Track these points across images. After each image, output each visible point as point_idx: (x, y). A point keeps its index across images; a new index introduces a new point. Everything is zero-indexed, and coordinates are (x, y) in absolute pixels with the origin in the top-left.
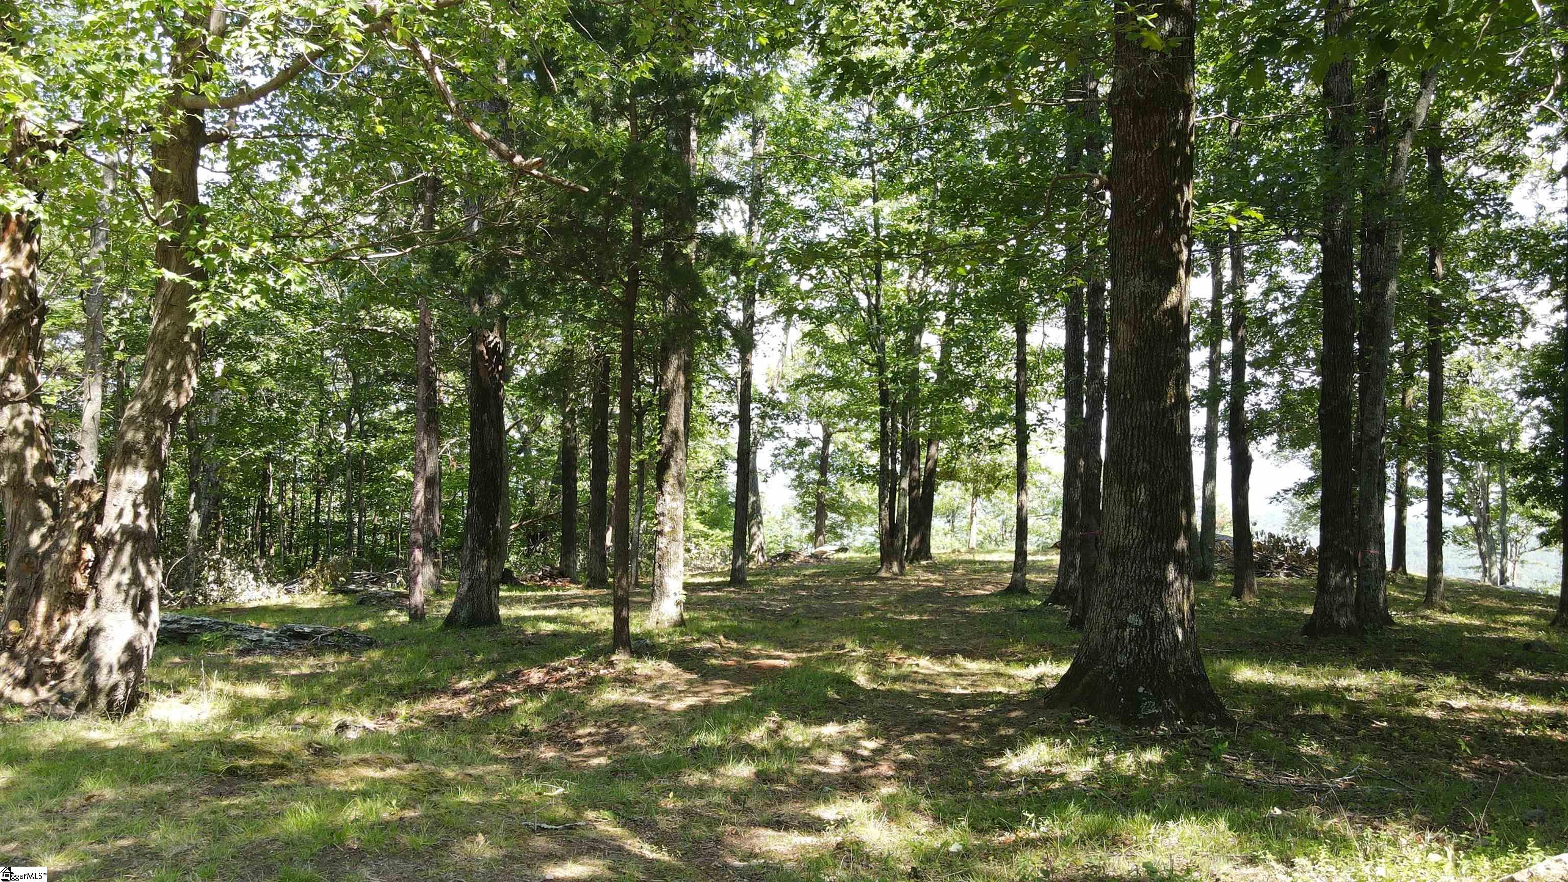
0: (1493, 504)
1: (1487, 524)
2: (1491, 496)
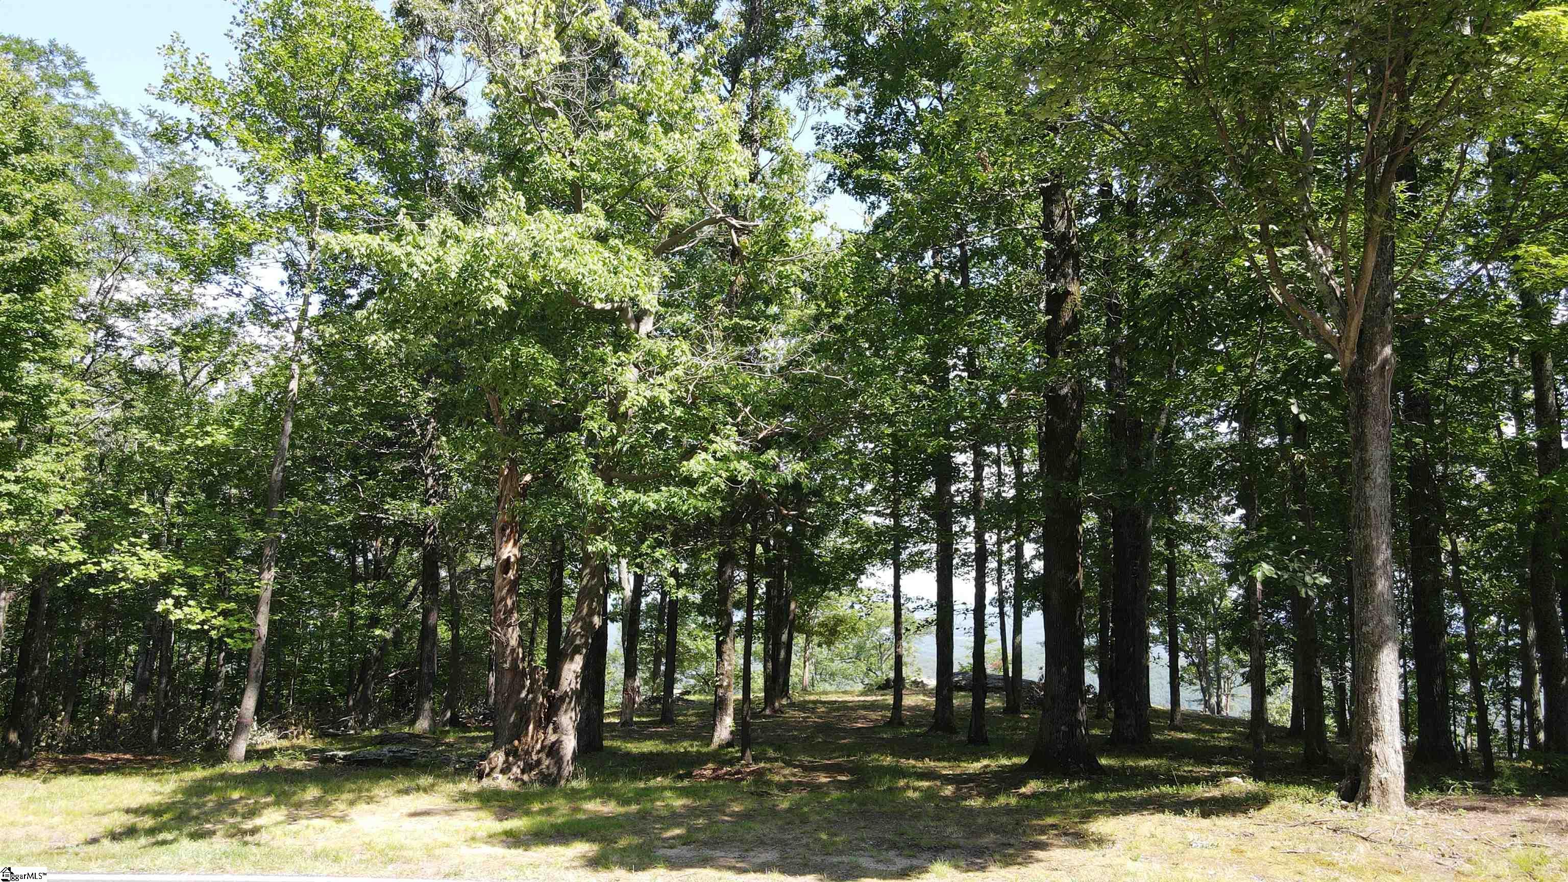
0: (1209, 647)
2: (1209, 641)
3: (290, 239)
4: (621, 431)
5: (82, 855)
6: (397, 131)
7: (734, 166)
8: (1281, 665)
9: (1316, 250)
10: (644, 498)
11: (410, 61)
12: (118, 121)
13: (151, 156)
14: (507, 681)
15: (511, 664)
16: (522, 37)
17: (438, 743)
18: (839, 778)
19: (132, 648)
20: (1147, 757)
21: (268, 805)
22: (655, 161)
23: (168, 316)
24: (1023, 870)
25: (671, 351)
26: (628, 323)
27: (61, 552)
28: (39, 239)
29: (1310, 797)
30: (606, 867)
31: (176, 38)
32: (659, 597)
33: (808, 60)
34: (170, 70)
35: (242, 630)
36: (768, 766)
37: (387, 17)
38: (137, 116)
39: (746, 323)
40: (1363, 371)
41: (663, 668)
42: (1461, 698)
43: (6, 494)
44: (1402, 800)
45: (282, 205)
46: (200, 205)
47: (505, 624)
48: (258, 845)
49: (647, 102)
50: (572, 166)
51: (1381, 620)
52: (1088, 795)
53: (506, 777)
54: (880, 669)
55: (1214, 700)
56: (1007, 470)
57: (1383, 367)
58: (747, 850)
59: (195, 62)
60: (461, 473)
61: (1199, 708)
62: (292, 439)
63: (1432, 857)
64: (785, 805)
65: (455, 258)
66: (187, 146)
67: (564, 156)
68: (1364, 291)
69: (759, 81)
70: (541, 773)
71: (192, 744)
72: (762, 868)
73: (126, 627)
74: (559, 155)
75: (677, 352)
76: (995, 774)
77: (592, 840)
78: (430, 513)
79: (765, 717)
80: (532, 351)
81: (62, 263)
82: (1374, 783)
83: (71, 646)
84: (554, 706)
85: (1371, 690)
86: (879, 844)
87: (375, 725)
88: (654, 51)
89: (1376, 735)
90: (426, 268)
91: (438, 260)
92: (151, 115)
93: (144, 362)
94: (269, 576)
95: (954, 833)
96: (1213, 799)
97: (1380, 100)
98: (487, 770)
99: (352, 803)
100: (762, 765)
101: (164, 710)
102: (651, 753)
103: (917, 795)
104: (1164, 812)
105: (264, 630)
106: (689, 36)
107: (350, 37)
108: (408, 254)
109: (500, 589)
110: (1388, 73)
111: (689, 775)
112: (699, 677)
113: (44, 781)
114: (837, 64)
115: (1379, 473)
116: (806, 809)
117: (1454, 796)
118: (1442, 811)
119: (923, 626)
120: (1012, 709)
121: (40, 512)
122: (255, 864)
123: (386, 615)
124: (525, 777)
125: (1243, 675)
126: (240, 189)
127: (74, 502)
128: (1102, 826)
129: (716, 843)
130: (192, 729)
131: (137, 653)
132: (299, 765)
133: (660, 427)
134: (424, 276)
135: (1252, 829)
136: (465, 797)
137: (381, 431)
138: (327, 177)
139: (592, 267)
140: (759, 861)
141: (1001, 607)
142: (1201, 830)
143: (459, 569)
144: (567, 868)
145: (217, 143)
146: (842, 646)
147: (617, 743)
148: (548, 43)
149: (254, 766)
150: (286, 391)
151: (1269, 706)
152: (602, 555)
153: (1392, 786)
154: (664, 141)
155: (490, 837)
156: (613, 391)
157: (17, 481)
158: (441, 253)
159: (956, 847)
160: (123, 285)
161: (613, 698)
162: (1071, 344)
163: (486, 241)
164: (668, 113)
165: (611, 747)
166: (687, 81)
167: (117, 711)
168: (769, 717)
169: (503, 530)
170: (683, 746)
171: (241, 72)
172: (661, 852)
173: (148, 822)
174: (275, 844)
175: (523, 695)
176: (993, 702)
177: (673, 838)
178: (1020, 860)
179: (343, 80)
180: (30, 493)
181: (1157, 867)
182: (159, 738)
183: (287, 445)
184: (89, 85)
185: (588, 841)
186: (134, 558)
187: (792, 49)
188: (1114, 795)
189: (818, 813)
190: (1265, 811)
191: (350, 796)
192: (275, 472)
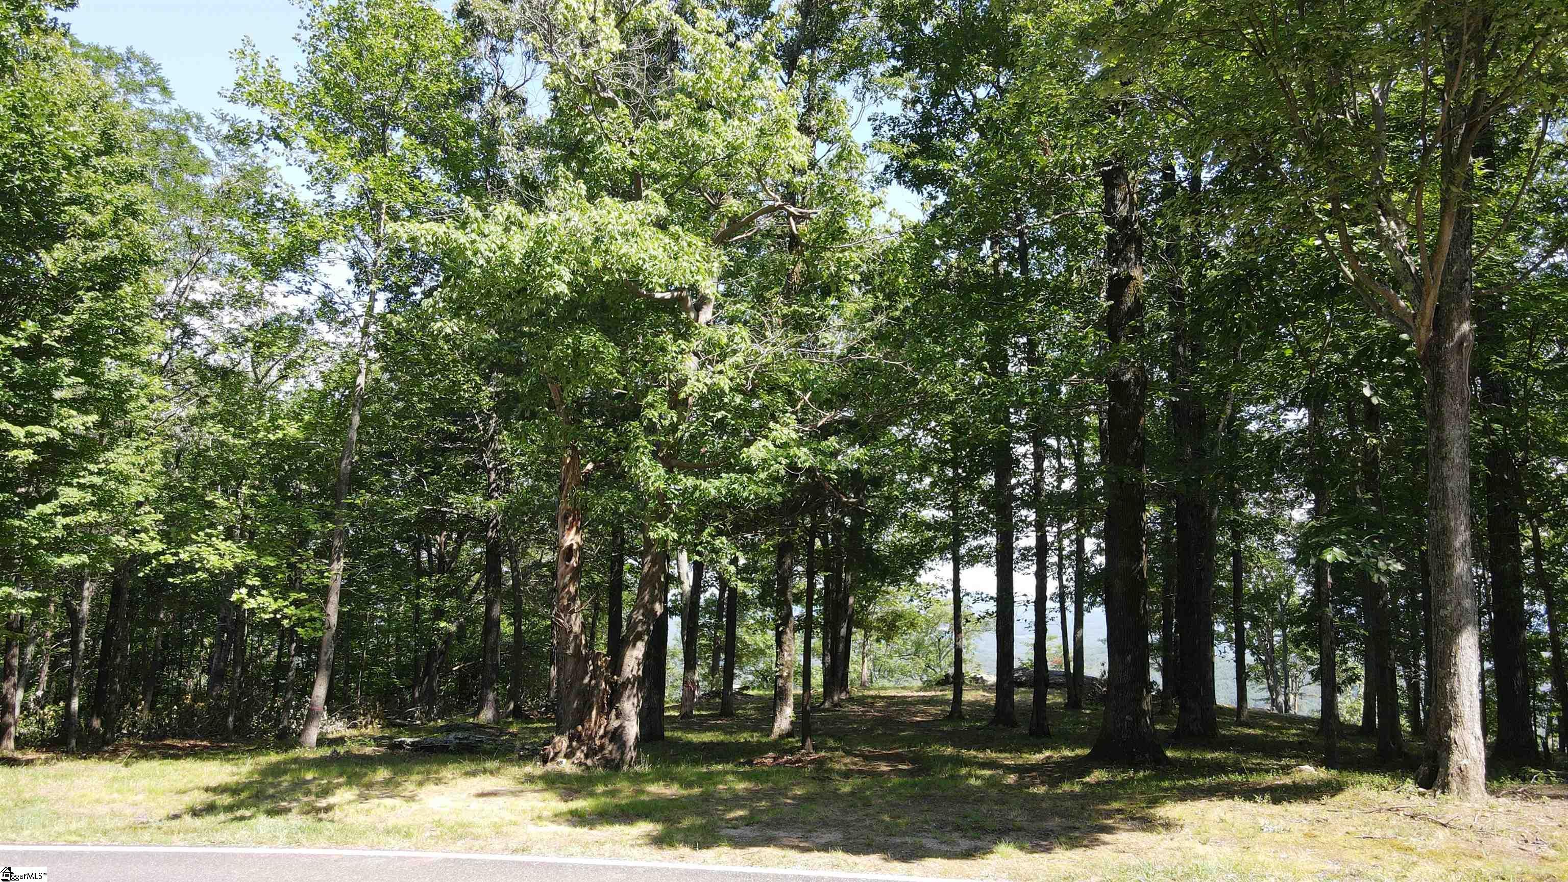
0: (1276, 645)
1: (1273, 662)
2: (1276, 639)
3: (356, 237)
4: (681, 418)
5: (165, 829)
6: (459, 130)
7: (793, 152)
8: (1351, 662)
9: (1389, 226)
10: (704, 485)
11: (471, 61)
12: (192, 125)
13: (224, 159)
14: (570, 666)
15: (575, 650)
16: (582, 26)
17: (502, 733)
18: (901, 767)
19: (207, 641)
20: (1213, 749)
21: (339, 785)
22: (714, 148)
23: (240, 314)
24: (1089, 852)
25: (731, 338)
26: (687, 312)
27: (141, 543)
28: (119, 238)
29: (1385, 784)
30: (671, 845)
31: (247, 41)
32: (717, 592)
33: (864, 50)
34: (241, 73)
35: (312, 619)
36: (829, 755)
37: (449, 16)
38: (210, 120)
39: (805, 310)
40: (1439, 348)
41: (722, 663)
42: (1542, 698)
43: (90, 486)
44: (1483, 788)
45: (348, 203)
46: (271, 204)
47: (567, 610)
48: (332, 821)
49: (706, 90)
50: (632, 154)
51: (1459, 604)
52: (1154, 783)
53: (570, 761)
54: (939, 665)
55: (1281, 699)
56: (1068, 463)
57: (1461, 343)
58: (810, 831)
59: (266, 65)
60: (522, 467)
61: (1268, 707)
62: (359, 433)
63: (1514, 843)
64: (847, 789)
65: (519, 244)
66: (257, 148)
67: (624, 146)
68: (1440, 266)
69: (816, 72)
70: (603, 757)
71: (266, 733)
72: (825, 848)
73: (202, 619)
74: (619, 145)
75: (737, 339)
76: (1057, 764)
77: (657, 821)
78: (493, 507)
79: (824, 710)
80: (593, 339)
81: (141, 262)
82: (1453, 770)
83: (150, 638)
84: (616, 693)
85: (1449, 675)
86: (942, 825)
87: (440, 715)
88: (712, 38)
89: (1455, 721)
90: (491, 255)
91: (501, 248)
92: (224, 119)
93: (218, 359)
94: (338, 566)
95: (1017, 816)
96: (1284, 786)
97: (1457, 69)
98: (552, 754)
99: (421, 784)
100: (823, 754)
101: (239, 700)
102: (712, 742)
103: (979, 783)
104: (1233, 798)
105: (334, 620)
106: (746, 29)
107: (413, 37)
108: (473, 242)
109: (563, 577)
110: (1466, 38)
111: (750, 763)
112: (757, 674)
113: (126, 765)
114: (893, 55)
115: (1456, 452)
116: (868, 793)
117: (1537, 784)
118: (1525, 798)
119: (983, 618)
120: (1073, 704)
121: (121, 503)
122: (330, 838)
123: (451, 607)
124: (589, 762)
125: (1311, 672)
126: (308, 188)
127: (153, 493)
128: (1170, 810)
129: (778, 823)
130: (266, 718)
131: (212, 646)
132: (368, 750)
133: (719, 415)
134: (488, 262)
135: (1325, 815)
136: (530, 779)
137: (445, 426)
138: (393, 175)
139: (652, 252)
140: (823, 841)
141: (1062, 603)
142: (1272, 816)
143: (521, 564)
144: (632, 845)
145: (287, 143)
146: (900, 642)
147: (678, 734)
148: (608, 31)
149: (326, 752)
150: (353, 385)
151: (1339, 705)
152: (663, 541)
153: (1472, 774)
154: (723, 128)
155: (556, 816)
156: (673, 379)
157: (100, 473)
158: (505, 240)
159: (1020, 829)
160: (197, 285)
161: (673, 693)
162: (1134, 329)
163: (549, 227)
164: (726, 101)
165: (671, 738)
166: (745, 69)
167: (194, 700)
168: (828, 710)
169: (566, 518)
170: (743, 737)
171: (308, 74)
172: (724, 832)
173: (226, 799)
174: (349, 821)
175: (586, 680)
176: (1054, 698)
177: (736, 819)
178: (1085, 842)
179: (406, 79)
180: (112, 484)
181: (1226, 849)
182: (235, 726)
183: (355, 439)
184: (165, 90)
185: (652, 821)
186: (210, 549)
187: (849, 41)
188: (1181, 783)
189: (881, 797)
190: (1339, 798)
191: (418, 778)
192: (343, 465)
